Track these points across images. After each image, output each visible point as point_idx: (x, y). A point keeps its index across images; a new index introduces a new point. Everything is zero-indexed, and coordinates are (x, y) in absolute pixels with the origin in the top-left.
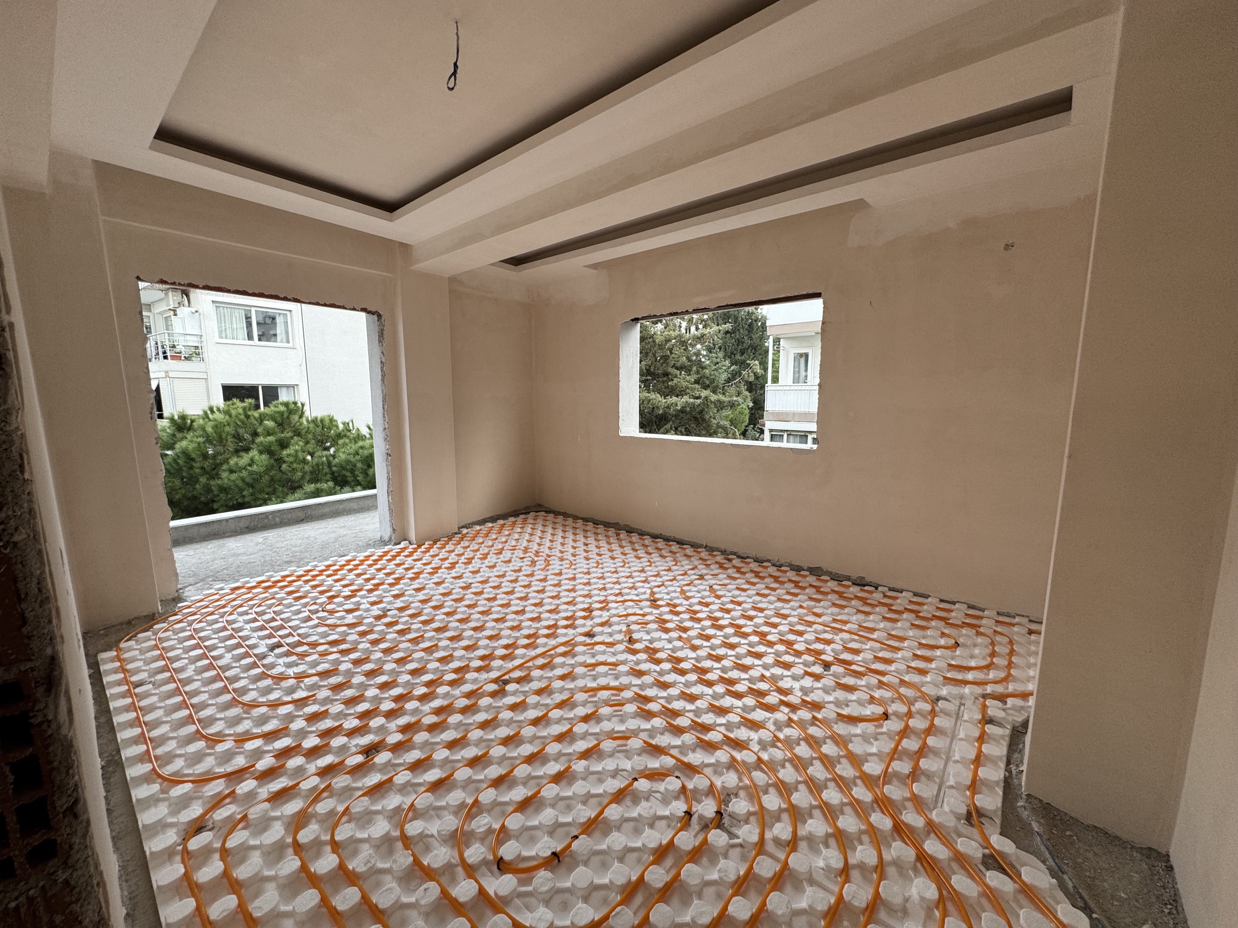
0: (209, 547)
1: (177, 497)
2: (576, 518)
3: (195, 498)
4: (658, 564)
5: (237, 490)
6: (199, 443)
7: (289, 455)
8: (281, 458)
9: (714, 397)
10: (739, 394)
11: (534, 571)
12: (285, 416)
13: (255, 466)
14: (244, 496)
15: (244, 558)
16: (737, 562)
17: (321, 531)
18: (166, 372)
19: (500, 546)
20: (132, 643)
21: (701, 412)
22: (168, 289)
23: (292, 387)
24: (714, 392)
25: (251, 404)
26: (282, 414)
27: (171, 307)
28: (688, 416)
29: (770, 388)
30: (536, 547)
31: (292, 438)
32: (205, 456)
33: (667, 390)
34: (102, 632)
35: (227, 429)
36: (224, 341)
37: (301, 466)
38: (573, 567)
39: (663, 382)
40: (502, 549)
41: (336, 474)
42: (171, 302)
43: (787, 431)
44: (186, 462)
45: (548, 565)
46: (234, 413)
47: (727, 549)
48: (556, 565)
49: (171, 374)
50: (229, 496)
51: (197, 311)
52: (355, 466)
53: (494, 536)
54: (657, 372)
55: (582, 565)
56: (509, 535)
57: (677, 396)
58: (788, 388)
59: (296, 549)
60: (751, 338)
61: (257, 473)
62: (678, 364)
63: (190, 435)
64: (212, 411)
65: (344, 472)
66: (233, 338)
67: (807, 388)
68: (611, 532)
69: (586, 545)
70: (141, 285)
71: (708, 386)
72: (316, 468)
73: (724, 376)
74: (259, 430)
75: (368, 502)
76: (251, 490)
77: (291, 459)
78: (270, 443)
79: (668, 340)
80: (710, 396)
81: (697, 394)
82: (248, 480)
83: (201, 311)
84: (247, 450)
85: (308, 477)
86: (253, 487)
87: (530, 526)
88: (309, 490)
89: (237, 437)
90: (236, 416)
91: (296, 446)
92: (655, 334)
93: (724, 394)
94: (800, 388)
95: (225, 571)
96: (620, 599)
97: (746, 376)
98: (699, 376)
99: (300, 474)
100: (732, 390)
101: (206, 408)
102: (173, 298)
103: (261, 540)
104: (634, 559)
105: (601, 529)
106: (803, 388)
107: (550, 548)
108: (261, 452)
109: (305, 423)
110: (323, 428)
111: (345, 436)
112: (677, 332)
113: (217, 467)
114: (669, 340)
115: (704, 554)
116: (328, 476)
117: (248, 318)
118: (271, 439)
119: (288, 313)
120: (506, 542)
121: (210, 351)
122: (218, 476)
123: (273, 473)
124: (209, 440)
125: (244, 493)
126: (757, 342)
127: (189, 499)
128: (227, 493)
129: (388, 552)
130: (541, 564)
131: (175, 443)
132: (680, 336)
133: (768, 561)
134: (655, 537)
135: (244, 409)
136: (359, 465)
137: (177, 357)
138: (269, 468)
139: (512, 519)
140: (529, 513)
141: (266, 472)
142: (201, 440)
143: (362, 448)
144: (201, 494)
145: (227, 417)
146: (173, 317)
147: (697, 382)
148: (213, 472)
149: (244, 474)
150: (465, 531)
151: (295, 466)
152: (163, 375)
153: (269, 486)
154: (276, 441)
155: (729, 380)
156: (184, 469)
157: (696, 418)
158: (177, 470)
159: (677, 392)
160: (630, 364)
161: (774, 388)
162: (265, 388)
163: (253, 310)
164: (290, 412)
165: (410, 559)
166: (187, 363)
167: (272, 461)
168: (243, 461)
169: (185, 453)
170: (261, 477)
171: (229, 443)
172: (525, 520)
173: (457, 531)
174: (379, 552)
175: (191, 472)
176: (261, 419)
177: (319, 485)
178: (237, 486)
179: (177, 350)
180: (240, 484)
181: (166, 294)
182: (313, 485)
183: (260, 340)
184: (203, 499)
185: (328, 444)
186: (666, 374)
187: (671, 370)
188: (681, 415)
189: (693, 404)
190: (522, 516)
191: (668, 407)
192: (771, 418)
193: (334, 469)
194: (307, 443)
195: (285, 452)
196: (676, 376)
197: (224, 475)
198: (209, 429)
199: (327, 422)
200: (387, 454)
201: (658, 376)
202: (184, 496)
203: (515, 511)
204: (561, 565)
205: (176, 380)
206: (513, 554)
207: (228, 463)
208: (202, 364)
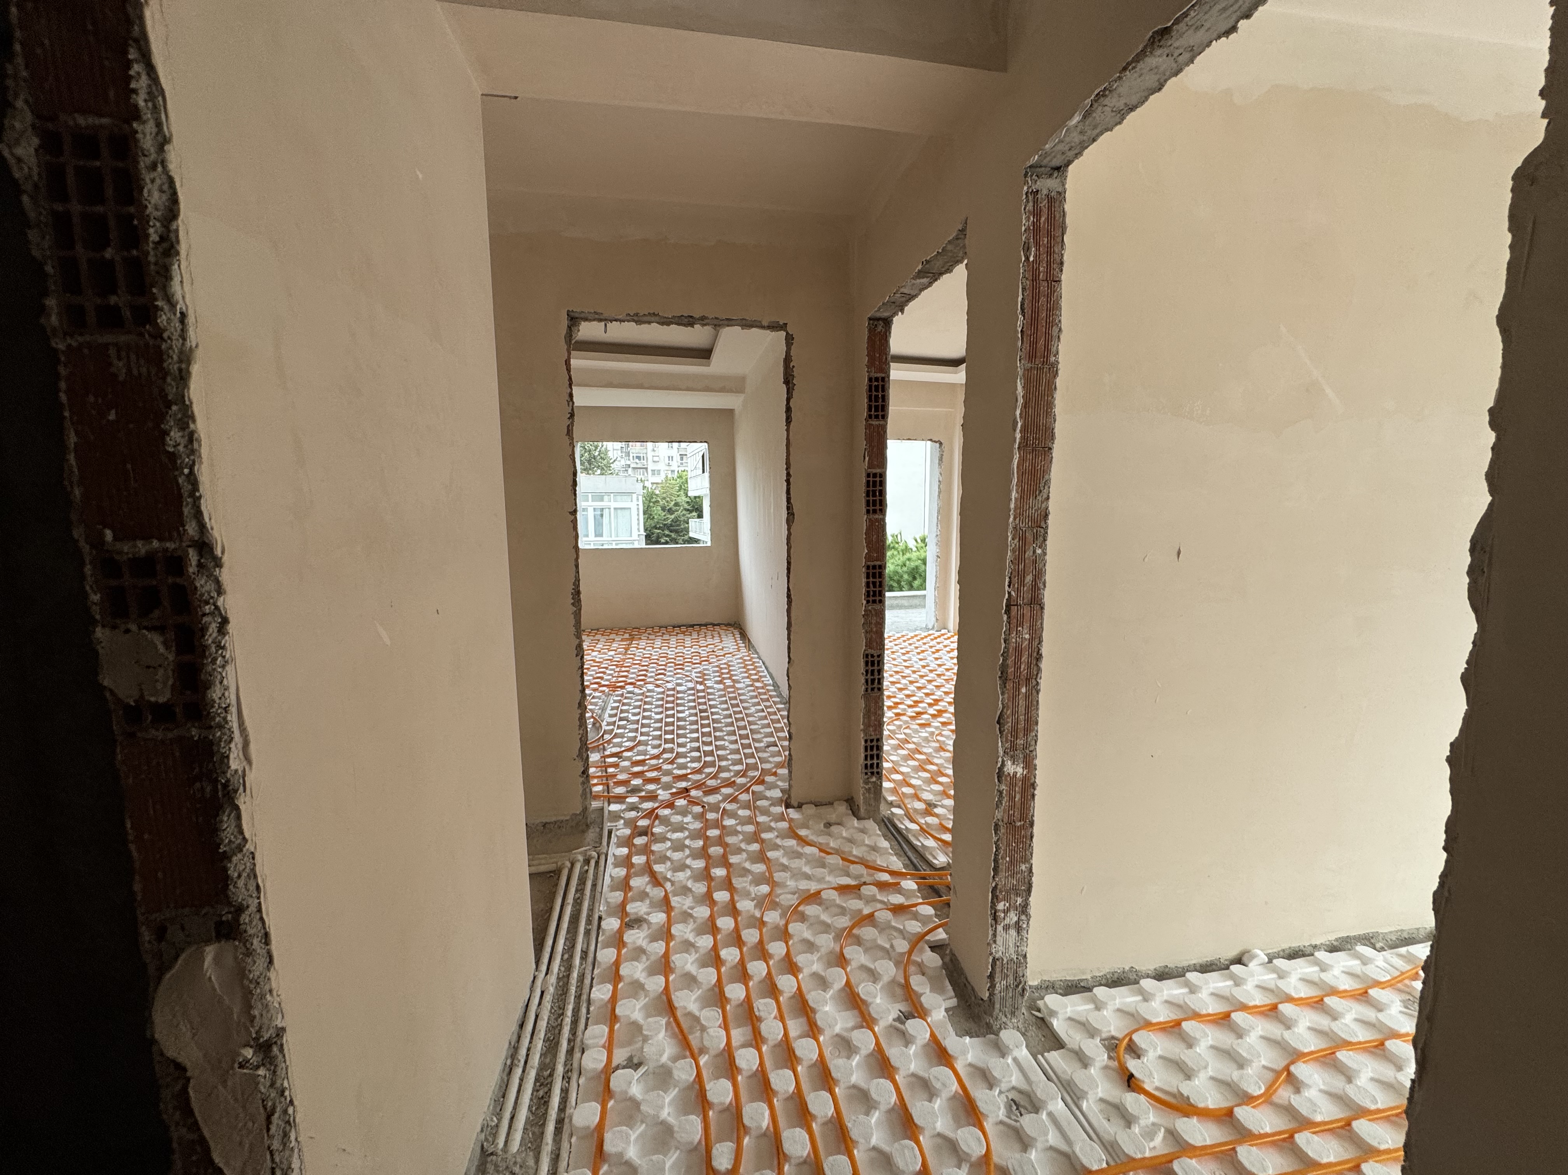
52: (902, 577)
75: (916, 601)
111: (894, 548)
136: (906, 577)
143: (909, 559)
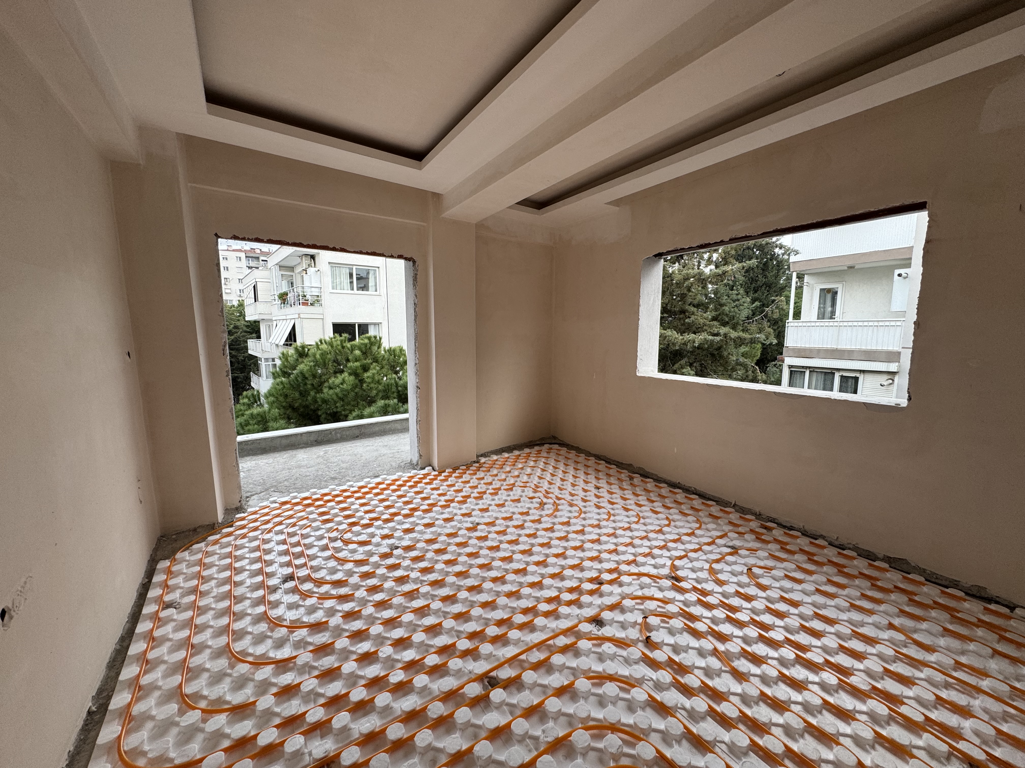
0: (285, 456)
1: (296, 405)
2: (589, 454)
3: (306, 407)
4: (678, 523)
5: (332, 401)
6: (311, 366)
7: (368, 377)
8: (364, 379)
9: (734, 334)
10: (760, 331)
11: (541, 516)
12: (368, 347)
13: (345, 385)
14: (337, 407)
15: (304, 470)
16: (778, 533)
18: (299, 314)
19: (512, 481)
20: (186, 553)
21: (720, 348)
22: (303, 256)
23: (377, 324)
24: (734, 328)
25: (345, 337)
26: (366, 345)
27: (304, 268)
28: (705, 353)
29: (792, 324)
30: (546, 486)
31: (372, 364)
32: (314, 376)
33: (683, 327)
34: (174, 537)
35: (329, 356)
36: (334, 291)
37: (376, 386)
38: (583, 515)
39: (680, 319)
40: (514, 485)
41: (401, 393)
42: (304, 265)
43: (810, 367)
44: (303, 380)
45: (557, 510)
46: (335, 344)
47: (762, 512)
48: (564, 514)
49: (302, 316)
50: (328, 406)
51: (319, 270)
53: (508, 469)
54: (673, 309)
55: (593, 516)
56: (522, 469)
57: (695, 333)
58: (813, 324)
59: (344, 465)
60: (766, 277)
61: (346, 390)
62: (696, 302)
63: (306, 360)
64: (321, 343)
65: (403, 391)
66: (341, 289)
67: (836, 324)
68: (624, 475)
69: (598, 488)
70: (220, 241)
71: (728, 323)
72: (386, 387)
73: (745, 313)
74: (350, 357)
76: (342, 403)
77: (369, 380)
78: (357, 367)
79: (686, 279)
80: (729, 333)
81: (716, 331)
82: (340, 395)
83: (321, 270)
84: (342, 372)
85: (381, 395)
86: (343, 400)
87: (543, 460)
89: (336, 361)
90: (336, 347)
91: (374, 370)
92: (673, 272)
93: (743, 330)
94: (827, 324)
95: (286, 483)
96: (634, 569)
97: (770, 313)
98: (717, 313)
99: (375, 392)
100: (753, 327)
101: (318, 341)
102: (306, 261)
103: (322, 453)
104: (650, 514)
105: (614, 470)
106: (831, 324)
107: (560, 489)
108: (350, 374)
109: (383, 352)
110: (395, 357)
112: (696, 271)
113: (321, 384)
114: (688, 279)
115: (734, 517)
116: (395, 395)
117: (351, 275)
118: (357, 364)
119: (377, 269)
120: (518, 476)
121: (325, 300)
122: (321, 391)
123: (357, 390)
124: (317, 364)
125: (337, 405)
127: (304, 407)
128: (327, 404)
129: (412, 477)
130: (549, 509)
131: (297, 366)
132: (701, 274)
133: (823, 537)
134: (673, 485)
135: (341, 341)
137: (305, 304)
138: (354, 387)
139: (527, 450)
140: (544, 444)
141: (352, 390)
142: (312, 364)
144: (311, 404)
145: (330, 347)
146: (304, 275)
147: (714, 319)
148: (319, 388)
149: (338, 390)
150: (483, 460)
151: (372, 385)
152: (297, 316)
153: (354, 401)
154: (361, 366)
155: (749, 317)
156: (301, 384)
157: (713, 355)
158: (297, 385)
159: (694, 329)
160: (651, 302)
161: (796, 324)
162: (360, 326)
163: (354, 267)
164: (372, 344)
165: (429, 487)
166: (312, 307)
167: (357, 381)
168: (338, 381)
169: (302, 373)
170: (348, 393)
171: (330, 367)
172: (539, 452)
173: (475, 459)
174: (405, 477)
175: (306, 387)
176: (352, 349)
178: (333, 399)
179: (306, 298)
180: (335, 397)
181: (302, 259)
182: (383, 401)
183: (358, 290)
184: (312, 407)
185: (398, 369)
186: (683, 312)
187: (687, 307)
188: (697, 351)
189: (712, 341)
190: (537, 448)
191: (685, 344)
192: (791, 355)
193: (400, 388)
194: (382, 368)
195: (366, 375)
196: (693, 314)
197: (325, 390)
198: (318, 356)
199: (398, 352)
200: (417, 387)
201: (675, 313)
202: (300, 404)
203: (531, 442)
204: (570, 512)
205: (304, 320)
206: (523, 491)
207: (329, 382)
208: (320, 308)
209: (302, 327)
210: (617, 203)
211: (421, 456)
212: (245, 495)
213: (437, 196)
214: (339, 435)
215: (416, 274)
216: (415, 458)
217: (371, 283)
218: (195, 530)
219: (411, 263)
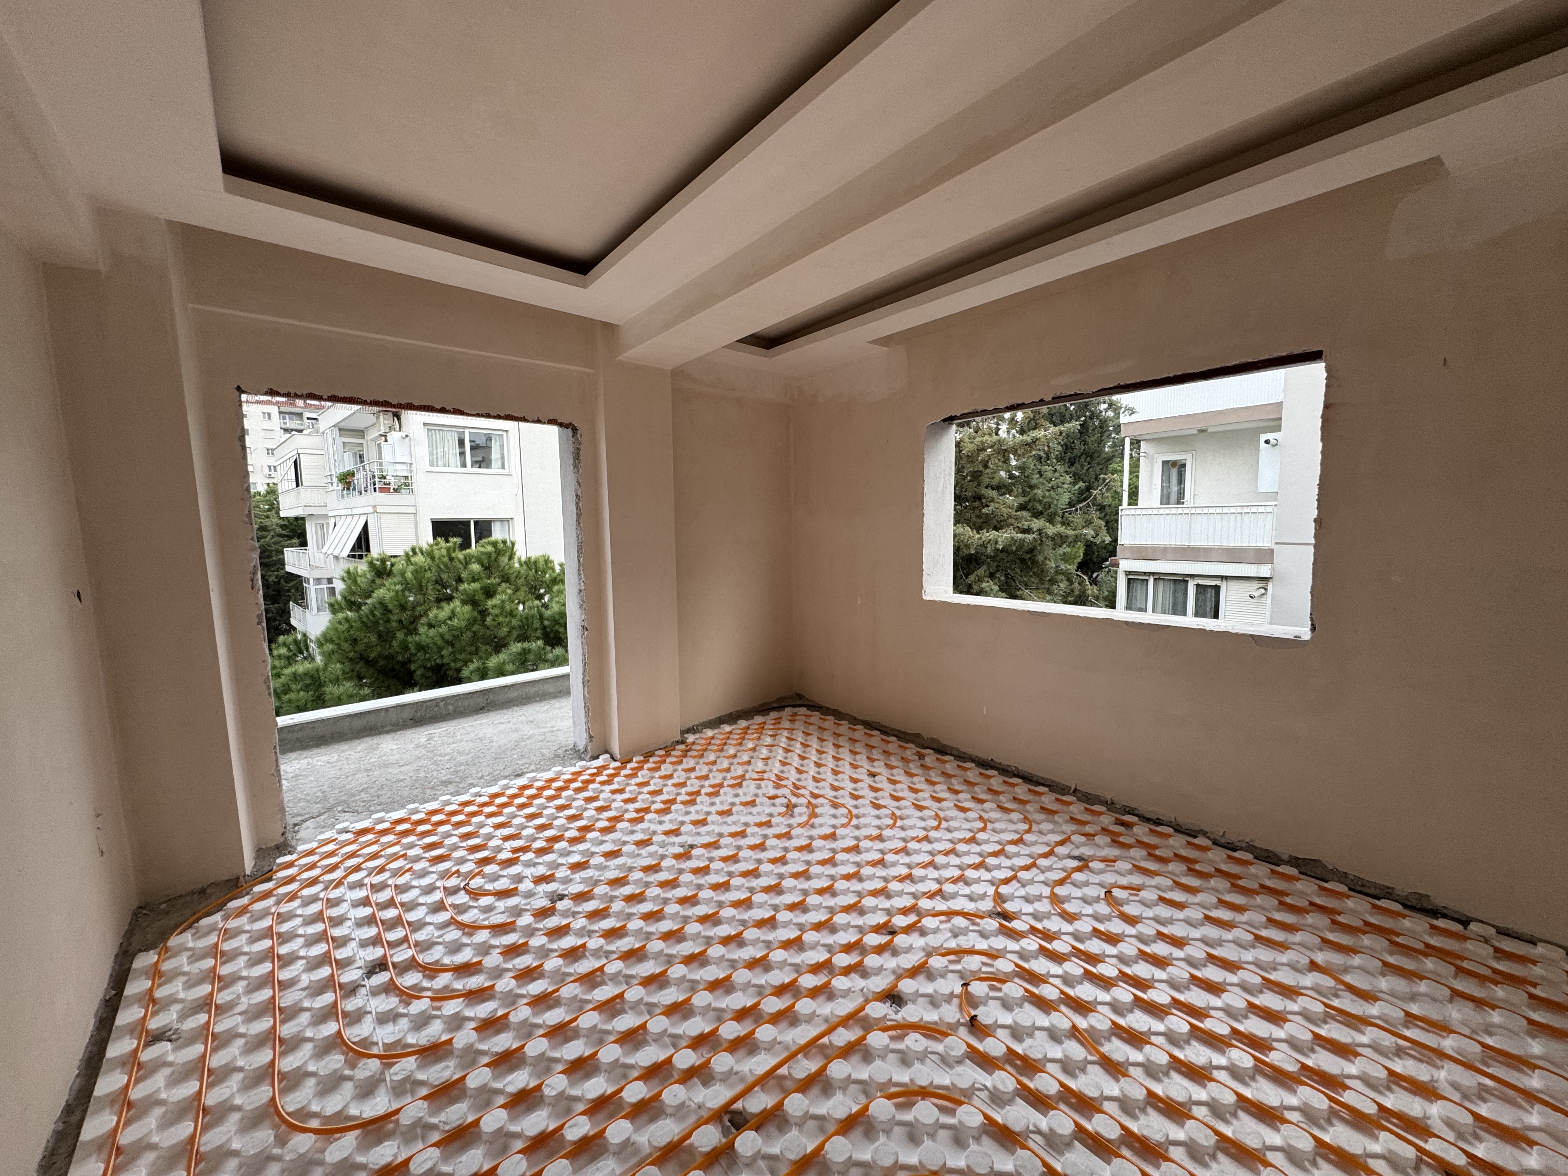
0: (360, 748)
1: (373, 655)
2: (854, 720)
3: (390, 657)
4: (997, 825)
5: (434, 647)
6: (397, 592)
7: (494, 606)
8: (487, 609)
9: (1051, 530)
10: (1088, 523)
11: (791, 827)
12: (493, 558)
13: (456, 620)
14: (442, 657)
15: (394, 771)
16: (1141, 831)
17: (502, 727)
18: (374, 507)
19: (740, 771)
20: (188, 936)
21: (1032, 550)
22: (380, 412)
23: (505, 521)
24: (1051, 521)
25: (455, 544)
26: (489, 555)
27: (381, 433)
28: (1011, 557)
29: (1127, 512)
30: (793, 776)
31: (499, 584)
32: (403, 607)
33: (979, 521)
34: (163, 906)
35: (428, 574)
36: (434, 469)
37: (507, 620)
38: (854, 822)
39: (975, 510)
40: (743, 777)
41: (548, 630)
42: (382, 428)
43: (1154, 574)
44: (383, 614)
45: (814, 815)
46: (437, 554)
47: (1115, 800)
48: (826, 821)
49: (379, 509)
50: (427, 656)
51: (407, 436)
53: (732, 751)
55: (870, 821)
56: (754, 749)
57: (996, 529)
58: (1156, 511)
59: (463, 759)
60: (1085, 443)
61: (457, 629)
62: (995, 482)
63: (388, 582)
64: (415, 553)
65: (557, 627)
66: (445, 466)
67: (1187, 511)
68: (911, 751)
69: (873, 775)
70: (244, 397)
71: (1041, 513)
73: (1065, 498)
74: (464, 575)
76: (450, 649)
77: (496, 611)
78: (474, 591)
79: (982, 449)
80: (1045, 527)
81: (1026, 525)
82: (447, 637)
83: (411, 435)
84: (449, 599)
85: (515, 634)
86: (453, 646)
87: (786, 733)
88: (515, 650)
89: (439, 582)
90: (439, 559)
91: (503, 594)
93: (1063, 524)
94: (1174, 511)
95: (363, 795)
96: (941, 905)
97: (1099, 497)
98: (1027, 499)
99: (505, 630)
100: (1078, 519)
101: (408, 549)
102: (385, 421)
103: (423, 740)
104: (955, 813)
105: (893, 744)
106: (1181, 511)
107: (816, 780)
108: (464, 603)
109: (517, 565)
110: (536, 572)
112: (995, 438)
113: (415, 620)
114: (984, 450)
115: (1077, 809)
116: (539, 633)
117: (461, 443)
118: (476, 586)
119: (504, 433)
120: (749, 763)
121: (420, 482)
122: (415, 631)
123: (476, 628)
124: (407, 587)
125: (443, 653)
126: (1094, 447)
127: (386, 658)
128: (425, 652)
129: (579, 774)
130: (801, 814)
131: (373, 592)
132: (1000, 442)
133: (1204, 834)
134: (984, 764)
135: (448, 550)
137: (384, 490)
138: (472, 622)
139: (759, 719)
140: (784, 707)
141: (468, 627)
142: (399, 587)
144: (397, 652)
145: (429, 560)
146: (383, 443)
147: (1022, 507)
148: (411, 627)
149: (443, 629)
150: (691, 738)
151: (501, 619)
152: (371, 510)
153: (472, 645)
154: (481, 588)
155: (1071, 504)
156: (381, 622)
157: (1023, 560)
158: (374, 623)
159: (994, 522)
160: (940, 489)
161: (1133, 512)
162: (477, 523)
163: (467, 431)
164: (499, 553)
165: (608, 788)
166: (396, 495)
167: (476, 614)
168: (443, 613)
169: (381, 603)
170: (461, 633)
171: (430, 591)
172: (778, 721)
173: (679, 738)
174: (568, 771)
175: (388, 625)
176: (467, 562)
177: (526, 645)
178: (435, 644)
179: (387, 481)
180: (439, 641)
181: (378, 418)
182: (519, 644)
183: (472, 467)
184: (400, 658)
185: (542, 591)
186: (978, 497)
187: (984, 491)
188: (1003, 556)
189: (1023, 540)
190: (774, 714)
191: (984, 546)
192: (1127, 556)
193: (546, 623)
194: (517, 590)
195: (490, 603)
196: (992, 500)
197: (422, 630)
198: (409, 575)
199: (542, 563)
200: (583, 627)
202: (380, 655)
203: (763, 705)
204: (835, 817)
205: (383, 516)
206: (759, 787)
207: (428, 616)
208: (411, 497)
209: (380, 528)
210: (886, 341)
211: (591, 737)
212: (291, 821)
213: (609, 328)
214: (451, 708)
215: (579, 449)
216: (582, 741)
217: (495, 455)
218: (203, 891)
219: (570, 431)
